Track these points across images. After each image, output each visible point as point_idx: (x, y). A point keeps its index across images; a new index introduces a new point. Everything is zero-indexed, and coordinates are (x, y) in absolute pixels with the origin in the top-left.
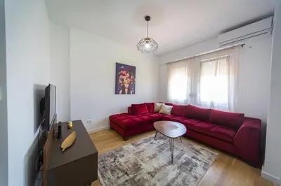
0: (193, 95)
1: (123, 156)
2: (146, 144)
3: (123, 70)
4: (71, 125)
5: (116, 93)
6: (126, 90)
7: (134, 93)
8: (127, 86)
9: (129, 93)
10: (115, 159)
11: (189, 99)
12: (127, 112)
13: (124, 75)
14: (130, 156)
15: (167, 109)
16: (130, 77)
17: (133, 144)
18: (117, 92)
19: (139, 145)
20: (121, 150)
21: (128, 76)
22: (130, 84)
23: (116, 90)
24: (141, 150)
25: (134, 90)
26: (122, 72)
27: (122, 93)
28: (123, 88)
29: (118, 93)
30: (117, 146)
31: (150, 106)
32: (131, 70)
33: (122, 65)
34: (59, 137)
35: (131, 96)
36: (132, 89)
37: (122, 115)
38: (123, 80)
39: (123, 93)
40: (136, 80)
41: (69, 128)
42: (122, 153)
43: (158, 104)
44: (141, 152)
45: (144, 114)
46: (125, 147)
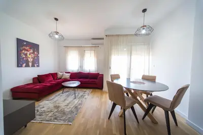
0: (81, 67)
2: (57, 97)
5: (18, 66)
7: (38, 66)
8: (30, 60)
9: (33, 66)
11: (80, 69)
12: (31, 82)
13: (27, 51)
14: (49, 105)
15: (67, 76)
16: (33, 53)
22: (33, 58)
25: (39, 63)
27: (25, 66)
28: (27, 62)
29: (21, 66)
31: (54, 75)
32: (35, 47)
33: (24, 41)
35: (35, 69)
36: (36, 63)
40: (40, 55)
43: (60, 73)
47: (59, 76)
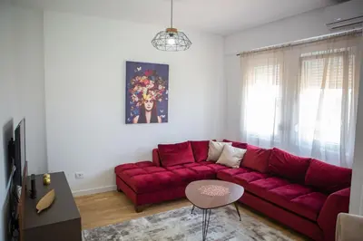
0: (286, 127)
1: (127, 233)
2: (174, 219)
3: (141, 74)
4: (49, 180)
5: (127, 122)
6: (148, 116)
7: (165, 120)
8: (148, 106)
9: (154, 120)
10: (113, 237)
12: (150, 159)
13: (143, 85)
14: (138, 234)
15: (233, 156)
16: (155, 88)
17: (149, 219)
18: (129, 120)
19: (160, 220)
20: (128, 225)
21: (152, 86)
23: (127, 115)
24: (159, 227)
25: (166, 113)
26: (138, 78)
27: (139, 122)
28: (142, 111)
29: (131, 122)
30: (121, 220)
31: (200, 148)
32: (159, 73)
33: (138, 64)
34: (32, 195)
35: (159, 126)
37: (138, 165)
38: (140, 95)
39: (143, 120)
40: (170, 92)
41: (45, 184)
42: (127, 229)
43: (216, 144)
44: (159, 230)
45: (183, 165)
46: (134, 221)
47: (212, 153)
